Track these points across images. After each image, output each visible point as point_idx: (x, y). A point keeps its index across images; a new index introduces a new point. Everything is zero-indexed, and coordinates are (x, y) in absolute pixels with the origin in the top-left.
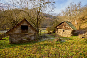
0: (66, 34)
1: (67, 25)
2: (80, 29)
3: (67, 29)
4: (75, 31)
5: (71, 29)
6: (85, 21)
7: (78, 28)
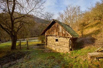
0: (60, 45)
1: (60, 27)
2: (82, 35)
3: (61, 37)
4: (76, 39)
5: (68, 35)
6: (86, 27)
7: (80, 35)
